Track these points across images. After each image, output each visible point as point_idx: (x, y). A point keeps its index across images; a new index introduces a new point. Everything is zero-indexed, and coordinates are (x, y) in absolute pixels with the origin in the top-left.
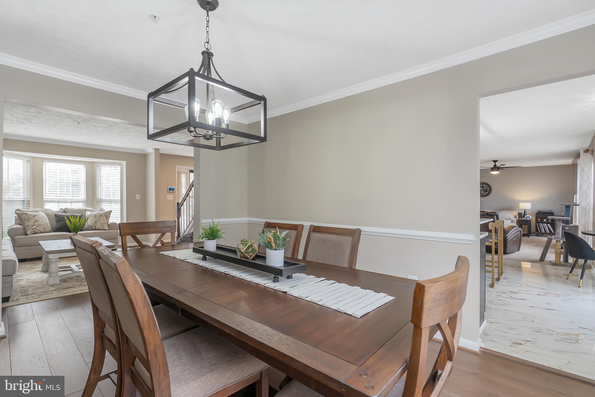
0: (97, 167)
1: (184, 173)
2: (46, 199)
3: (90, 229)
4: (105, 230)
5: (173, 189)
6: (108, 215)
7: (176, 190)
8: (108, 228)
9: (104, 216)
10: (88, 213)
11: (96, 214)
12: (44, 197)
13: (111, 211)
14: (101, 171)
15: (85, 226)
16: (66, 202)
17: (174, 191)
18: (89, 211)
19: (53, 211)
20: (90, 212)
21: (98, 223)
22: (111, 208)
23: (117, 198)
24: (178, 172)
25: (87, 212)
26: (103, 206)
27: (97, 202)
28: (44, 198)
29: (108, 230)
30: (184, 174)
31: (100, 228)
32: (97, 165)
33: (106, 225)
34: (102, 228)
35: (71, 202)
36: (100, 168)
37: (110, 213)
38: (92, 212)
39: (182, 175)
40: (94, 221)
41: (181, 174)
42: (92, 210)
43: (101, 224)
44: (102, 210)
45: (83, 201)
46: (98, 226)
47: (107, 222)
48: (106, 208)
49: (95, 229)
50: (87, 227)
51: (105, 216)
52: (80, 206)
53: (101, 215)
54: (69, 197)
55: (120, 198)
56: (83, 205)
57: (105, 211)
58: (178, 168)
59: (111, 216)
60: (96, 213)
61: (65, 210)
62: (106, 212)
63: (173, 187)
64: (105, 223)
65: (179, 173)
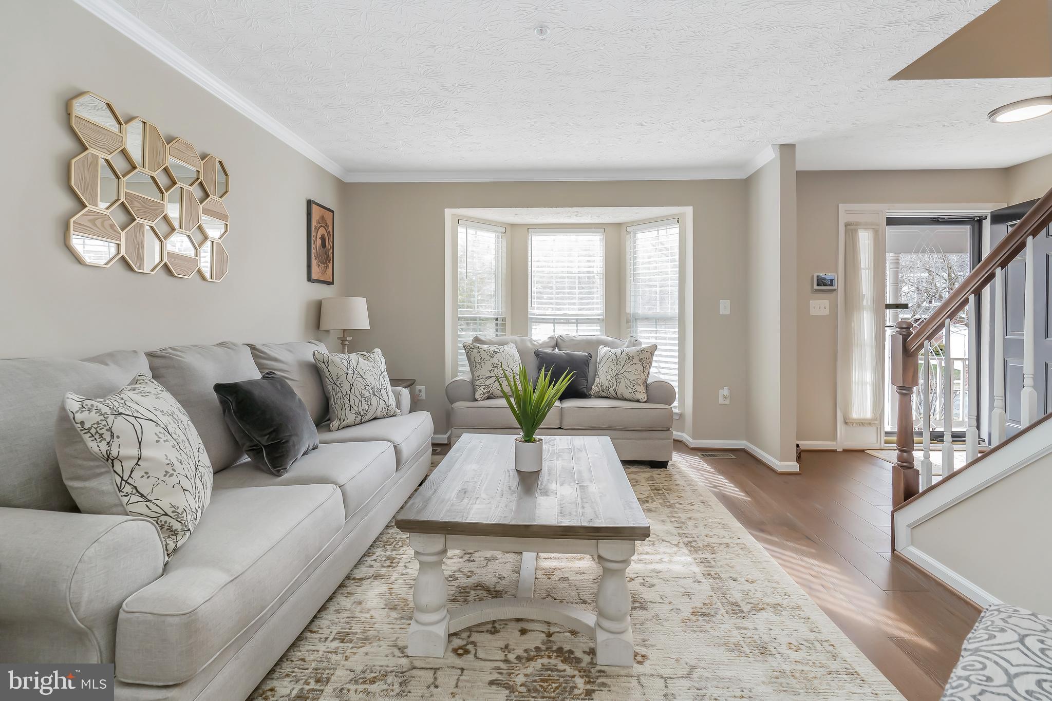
0: (628, 236)
1: (866, 226)
2: (534, 315)
3: (603, 394)
4: (638, 401)
5: (831, 282)
6: (645, 357)
7: (840, 285)
8: (643, 397)
9: (636, 360)
10: (603, 350)
11: (619, 354)
12: (530, 311)
13: (655, 347)
14: (638, 242)
15: (594, 386)
16: (567, 322)
17: (835, 287)
18: (606, 344)
19: (535, 343)
20: (607, 349)
21: (622, 380)
22: (656, 338)
23: (669, 312)
24: (847, 225)
25: (601, 347)
26: (642, 332)
27: (628, 322)
28: (529, 313)
29: (645, 402)
30: (865, 229)
31: (627, 394)
32: (629, 229)
33: (641, 388)
34: (630, 396)
35: (578, 322)
36: (635, 236)
37: (652, 354)
38: (609, 349)
39: (860, 234)
40: (613, 374)
41: (856, 231)
42: (613, 342)
43: (629, 383)
44: (636, 343)
45: (599, 319)
46: (622, 390)
47: (644, 378)
48: (646, 336)
49: (615, 396)
50: (597, 390)
51: (640, 360)
52: (592, 332)
53: (630, 358)
54: (573, 311)
55: (677, 312)
56: (599, 328)
57: (643, 346)
58: (846, 212)
59: (655, 358)
60: (618, 351)
61: (559, 340)
62: (642, 351)
63: (829, 276)
64: (640, 381)
65: (851, 229)
